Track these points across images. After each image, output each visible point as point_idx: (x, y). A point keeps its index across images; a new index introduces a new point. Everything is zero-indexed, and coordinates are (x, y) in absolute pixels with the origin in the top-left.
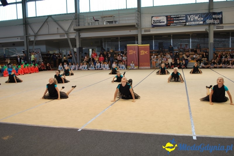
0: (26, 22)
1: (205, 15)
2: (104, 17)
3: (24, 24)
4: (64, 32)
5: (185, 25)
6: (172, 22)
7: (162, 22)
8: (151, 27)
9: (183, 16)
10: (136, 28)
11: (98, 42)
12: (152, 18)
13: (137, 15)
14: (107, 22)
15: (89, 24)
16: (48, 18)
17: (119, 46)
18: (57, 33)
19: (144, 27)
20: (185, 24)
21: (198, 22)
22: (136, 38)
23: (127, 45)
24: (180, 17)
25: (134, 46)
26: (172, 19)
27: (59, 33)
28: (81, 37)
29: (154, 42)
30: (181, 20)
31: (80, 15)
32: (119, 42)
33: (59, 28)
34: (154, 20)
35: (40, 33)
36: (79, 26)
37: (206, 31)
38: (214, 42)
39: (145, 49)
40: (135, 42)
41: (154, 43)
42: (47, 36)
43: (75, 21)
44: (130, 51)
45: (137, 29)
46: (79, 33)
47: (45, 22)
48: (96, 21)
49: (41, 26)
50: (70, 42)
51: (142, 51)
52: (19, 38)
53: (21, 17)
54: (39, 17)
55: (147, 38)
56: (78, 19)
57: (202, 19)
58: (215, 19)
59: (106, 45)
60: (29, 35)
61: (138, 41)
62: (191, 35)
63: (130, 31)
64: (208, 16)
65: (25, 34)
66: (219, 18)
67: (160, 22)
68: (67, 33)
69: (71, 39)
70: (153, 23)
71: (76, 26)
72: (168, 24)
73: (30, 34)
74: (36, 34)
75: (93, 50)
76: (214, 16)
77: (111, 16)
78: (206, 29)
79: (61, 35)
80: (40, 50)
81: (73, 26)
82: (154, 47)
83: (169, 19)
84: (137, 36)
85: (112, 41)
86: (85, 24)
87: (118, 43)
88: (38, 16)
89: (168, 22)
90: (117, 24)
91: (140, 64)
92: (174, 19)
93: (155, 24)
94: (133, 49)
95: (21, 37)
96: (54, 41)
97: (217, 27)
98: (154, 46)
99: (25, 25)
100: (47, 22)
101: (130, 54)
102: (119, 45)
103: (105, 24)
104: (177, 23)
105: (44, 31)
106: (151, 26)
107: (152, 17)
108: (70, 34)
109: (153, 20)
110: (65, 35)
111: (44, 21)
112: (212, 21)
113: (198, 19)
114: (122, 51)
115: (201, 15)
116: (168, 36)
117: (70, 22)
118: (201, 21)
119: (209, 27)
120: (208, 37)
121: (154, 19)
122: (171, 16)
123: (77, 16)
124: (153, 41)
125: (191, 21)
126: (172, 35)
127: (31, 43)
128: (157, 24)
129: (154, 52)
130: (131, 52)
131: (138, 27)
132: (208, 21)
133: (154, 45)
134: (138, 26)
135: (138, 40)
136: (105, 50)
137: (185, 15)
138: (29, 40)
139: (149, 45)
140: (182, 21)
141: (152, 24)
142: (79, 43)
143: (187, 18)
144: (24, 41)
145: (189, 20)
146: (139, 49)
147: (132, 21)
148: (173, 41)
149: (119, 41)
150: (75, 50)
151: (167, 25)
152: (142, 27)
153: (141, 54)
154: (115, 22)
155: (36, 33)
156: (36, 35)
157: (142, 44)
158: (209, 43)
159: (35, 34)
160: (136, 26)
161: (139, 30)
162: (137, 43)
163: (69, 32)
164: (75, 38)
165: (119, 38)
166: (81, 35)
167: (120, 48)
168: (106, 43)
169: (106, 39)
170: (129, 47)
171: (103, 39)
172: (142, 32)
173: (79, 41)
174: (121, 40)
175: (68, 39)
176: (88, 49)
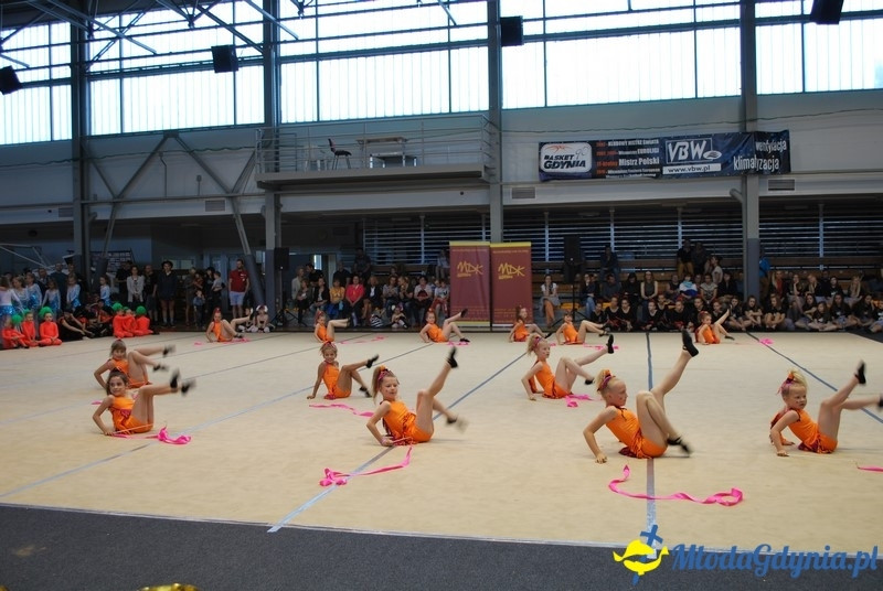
0: (83, 150)
1: (729, 141)
2: (369, 141)
3: (74, 160)
4: (219, 192)
5: (659, 175)
6: (610, 164)
7: (577, 164)
8: (538, 180)
9: (652, 142)
10: (483, 181)
11: (345, 231)
12: (540, 149)
13: (486, 137)
14: (377, 160)
15: (313, 165)
16: (165, 139)
17: (423, 246)
18: (195, 194)
19: (513, 180)
20: (658, 170)
21: (702, 166)
22: (483, 216)
23: (452, 243)
24: (642, 147)
25: (476, 247)
26: (612, 153)
27: (203, 193)
28: (283, 210)
29: (547, 234)
30: (644, 156)
31: (281, 131)
32: (422, 233)
33: (205, 176)
34: (547, 157)
35: (133, 193)
36: (277, 170)
37: (733, 197)
38: (761, 236)
39: (514, 258)
40: (481, 233)
41: (547, 238)
42: (160, 203)
43: (263, 152)
44: (461, 265)
45: (485, 185)
46: (277, 198)
47: (153, 154)
48: (338, 153)
49: (138, 167)
50: (241, 229)
51: (503, 267)
52: (56, 209)
53: (64, 132)
54: (133, 134)
55: (521, 221)
56: (273, 145)
57: (719, 154)
58: (763, 155)
59: (373, 241)
60: (92, 200)
61: (489, 229)
62: (680, 210)
63: (462, 193)
64: (740, 146)
65: (79, 195)
66: (776, 154)
67: (570, 165)
68: (233, 196)
69: (248, 219)
70: (546, 167)
71: (268, 171)
72: (599, 172)
73: (95, 196)
74: (118, 197)
75: (325, 260)
76: (759, 146)
77: (395, 140)
78: (734, 190)
79: (211, 202)
81: (254, 172)
82: (547, 254)
83: (600, 153)
84: (487, 211)
85: (395, 227)
86: (299, 166)
87: (420, 235)
88: (127, 130)
89: (599, 164)
90: (416, 168)
91: (498, 312)
92: (620, 153)
93: (550, 170)
94: (472, 257)
95: (64, 208)
97: (771, 182)
98: (547, 248)
99: (78, 164)
100: (161, 155)
101: (459, 275)
102: (423, 242)
103: (371, 166)
104: (630, 167)
105: (150, 185)
106: (535, 176)
107: (542, 145)
108: (244, 200)
109: (543, 157)
110: (227, 202)
111: (152, 150)
112: (753, 163)
113: (706, 155)
114: (431, 265)
115: (714, 142)
116: (601, 213)
117: (244, 156)
118: (714, 162)
119: (744, 182)
120: (741, 217)
121: (547, 151)
122: (607, 141)
123: (271, 135)
124: (547, 230)
125: (680, 163)
126: (612, 211)
127: (99, 229)
128: (559, 170)
129: (548, 271)
130: (464, 270)
131: (492, 180)
132: (740, 163)
133: (547, 243)
134: (492, 175)
135: (489, 224)
136: (368, 260)
137: (657, 142)
138: (91, 218)
139: (529, 244)
140: (646, 162)
141: (541, 170)
142: (275, 234)
143: (664, 152)
144: (72, 222)
145: (672, 159)
146: (492, 259)
147: (468, 158)
148: (615, 230)
149: (422, 229)
150: (261, 256)
151: (595, 175)
152: (504, 181)
153: (500, 278)
154: (410, 159)
155: (117, 192)
156: (117, 201)
157: (506, 239)
158: (744, 239)
159: (114, 198)
160: (483, 174)
161: (495, 189)
162: (488, 238)
163: (241, 192)
164: (263, 214)
165: (423, 216)
166: (282, 206)
167: (425, 253)
168: (375, 236)
169: (376, 221)
170: (458, 251)
171: (364, 220)
172: (504, 197)
173: (275, 224)
174: (427, 226)
175: (237, 217)
176: (309, 254)
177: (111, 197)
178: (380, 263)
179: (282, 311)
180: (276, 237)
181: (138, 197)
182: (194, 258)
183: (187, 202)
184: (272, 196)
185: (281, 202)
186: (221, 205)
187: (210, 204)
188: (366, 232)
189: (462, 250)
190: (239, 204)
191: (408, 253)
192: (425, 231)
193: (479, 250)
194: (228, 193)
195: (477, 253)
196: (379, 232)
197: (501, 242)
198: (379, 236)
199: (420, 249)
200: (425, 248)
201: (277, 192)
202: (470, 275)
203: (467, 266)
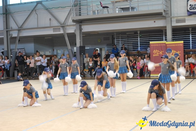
2: (116, 2)
3: (3, 14)
4: (59, 25)
8: (187, 15)
10: (164, 16)
11: (109, 39)
12: (188, 2)
14: (120, 9)
15: (94, 12)
17: (139, 44)
18: (49, 26)
19: (176, 15)
22: (164, 31)
23: (151, 42)
25: (161, 44)
27: (52, 25)
28: (83, 31)
32: (139, 39)
33: (53, 19)
34: (190, 5)
35: (25, 27)
36: (80, 15)
39: (176, 48)
40: (163, 38)
42: (36, 30)
43: (74, 8)
44: (155, 51)
45: (165, 18)
46: (80, 26)
48: (104, 7)
49: (27, 16)
50: (67, 39)
54: (25, 3)
56: (78, 5)
59: (119, 42)
60: (10, 29)
61: (166, 36)
63: (155, 22)
65: (6, 28)
68: (63, 26)
69: (69, 35)
70: (190, 9)
71: (76, 15)
73: (12, 27)
75: (101, 50)
77: (127, 1)
79: (55, 29)
80: (25, 50)
81: (71, 16)
82: (191, 46)
84: (165, 29)
86: (89, 13)
87: (138, 39)
88: (23, 1)
90: (135, 12)
93: (192, 10)
94: (159, 48)
96: (45, 38)
98: (191, 43)
100: (36, 11)
101: (154, 55)
102: (139, 42)
103: (117, 12)
105: (32, 22)
108: (67, 28)
110: (61, 28)
111: (32, 9)
117: (68, 10)
124: (191, 36)
127: (13, 40)
130: (156, 53)
131: (167, 16)
133: (191, 41)
134: (167, 14)
135: (166, 34)
138: (10, 36)
139: (182, 42)
141: (188, 11)
144: (3, 38)
147: (157, 7)
149: (139, 37)
150: (75, 48)
152: (172, 16)
154: (133, 8)
155: (20, 26)
156: (20, 30)
157: (173, 40)
159: (19, 28)
160: (163, 13)
161: (169, 19)
162: (166, 40)
163: (67, 24)
164: (75, 33)
165: (139, 32)
166: (82, 29)
167: (140, 46)
168: (120, 40)
169: (120, 35)
170: (153, 45)
171: (115, 34)
172: (172, 23)
173: (80, 36)
174: (141, 36)
175: (65, 34)
176: (94, 48)
177: (17, 28)
179: (83, 71)
180: (80, 42)
181: (28, 27)
182: (50, 51)
183: (46, 29)
184: (78, 25)
185: (82, 28)
186: (59, 30)
188: (116, 39)
189: (155, 45)
190: (66, 29)
191: (133, 47)
192: (140, 37)
193: (162, 45)
194: (61, 25)
195: (161, 46)
196: (121, 39)
197: (172, 41)
198: (121, 40)
199: (138, 45)
200: (140, 45)
201: (81, 24)
202: (158, 55)
203: (157, 51)
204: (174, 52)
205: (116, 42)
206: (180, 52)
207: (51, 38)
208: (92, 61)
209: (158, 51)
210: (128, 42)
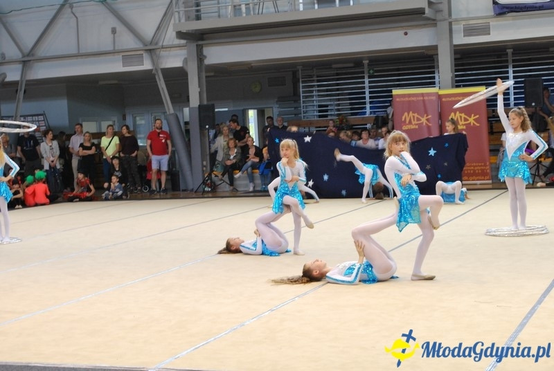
4: (139, 45)
10: (429, 19)
11: (281, 82)
15: (237, 9)
17: (367, 95)
18: (110, 48)
19: (465, 15)
22: (436, 58)
23: (395, 92)
25: (423, 95)
27: (119, 47)
28: (207, 62)
29: (511, 75)
32: (366, 80)
33: (121, 28)
35: (42, 51)
36: (198, 18)
40: (434, 78)
42: (74, 60)
44: (406, 116)
46: (199, 49)
47: (63, 6)
49: (48, 22)
50: (162, 85)
59: (312, 92)
60: (1, 60)
63: (406, 34)
68: (152, 49)
69: (169, 73)
71: (188, 19)
73: (4, 55)
74: (28, 55)
75: (261, 114)
79: (128, 56)
80: (46, 119)
81: (172, 22)
82: (512, 97)
85: (337, 74)
86: (223, 12)
87: (364, 83)
90: (352, 8)
94: (419, 106)
96: (101, 83)
100: (71, 7)
101: (405, 128)
102: (367, 91)
103: (301, 8)
105: (60, 41)
106: (490, 10)
108: (163, 53)
110: (145, 55)
111: (61, 2)
114: (377, 118)
124: (511, 70)
127: (10, 90)
130: (410, 121)
131: (439, 17)
134: (439, 11)
139: (483, 88)
141: (495, 2)
142: (199, 90)
146: (442, 107)
149: (366, 76)
152: (453, 17)
155: (26, 50)
156: (27, 60)
157: (459, 82)
159: (24, 56)
160: (427, 11)
161: (443, 26)
163: (161, 44)
164: (185, 67)
165: (367, 62)
166: (205, 57)
167: (371, 103)
168: (314, 86)
169: (315, 70)
170: (402, 99)
171: (300, 68)
172: (454, 36)
173: (199, 78)
174: (371, 72)
175: (157, 72)
176: (242, 108)
177: (20, 55)
178: (320, 116)
180: (200, 93)
181: (48, 54)
182: (115, 119)
183: (102, 58)
184: (193, 47)
185: (205, 53)
186: (140, 59)
187: (127, 59)
188: (303, 82)
189: (407, 99)
190: (159, 57)
191: (351, 104)
192: (369, 77)
193: (426, 98)
194: (146, 46)
195: (424, 101)
196: (318, 81)
197: (453, 87)
198: (319, 86)
199: (364, 98)
200: (370, 98)
201: (200, 43)
202: (417, 127)
203: (414, 117)
204: (461, 117)
205: (304, 92)
206: (478, 116)
207: (116, 82)
208: (235, 147)
209: (416, 115)
210: (338, 90)
